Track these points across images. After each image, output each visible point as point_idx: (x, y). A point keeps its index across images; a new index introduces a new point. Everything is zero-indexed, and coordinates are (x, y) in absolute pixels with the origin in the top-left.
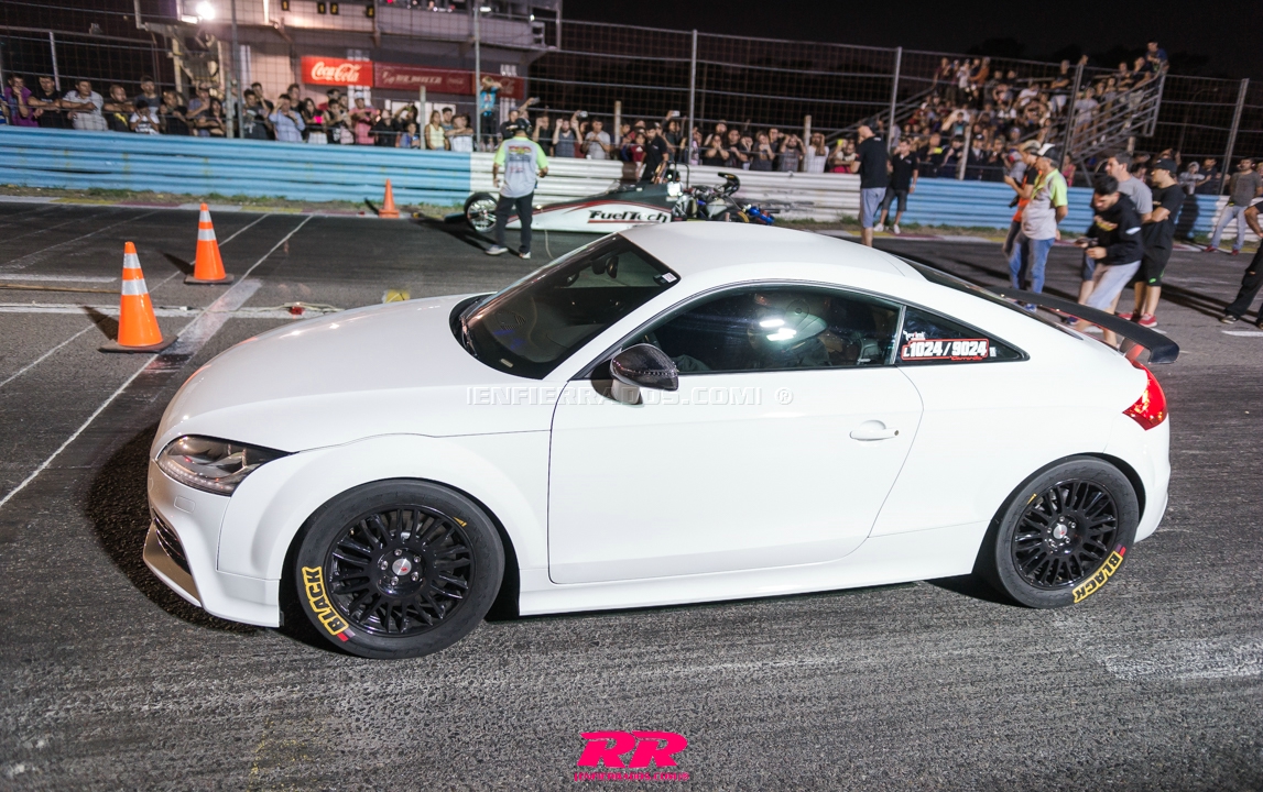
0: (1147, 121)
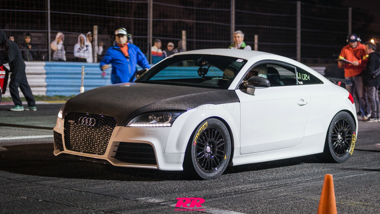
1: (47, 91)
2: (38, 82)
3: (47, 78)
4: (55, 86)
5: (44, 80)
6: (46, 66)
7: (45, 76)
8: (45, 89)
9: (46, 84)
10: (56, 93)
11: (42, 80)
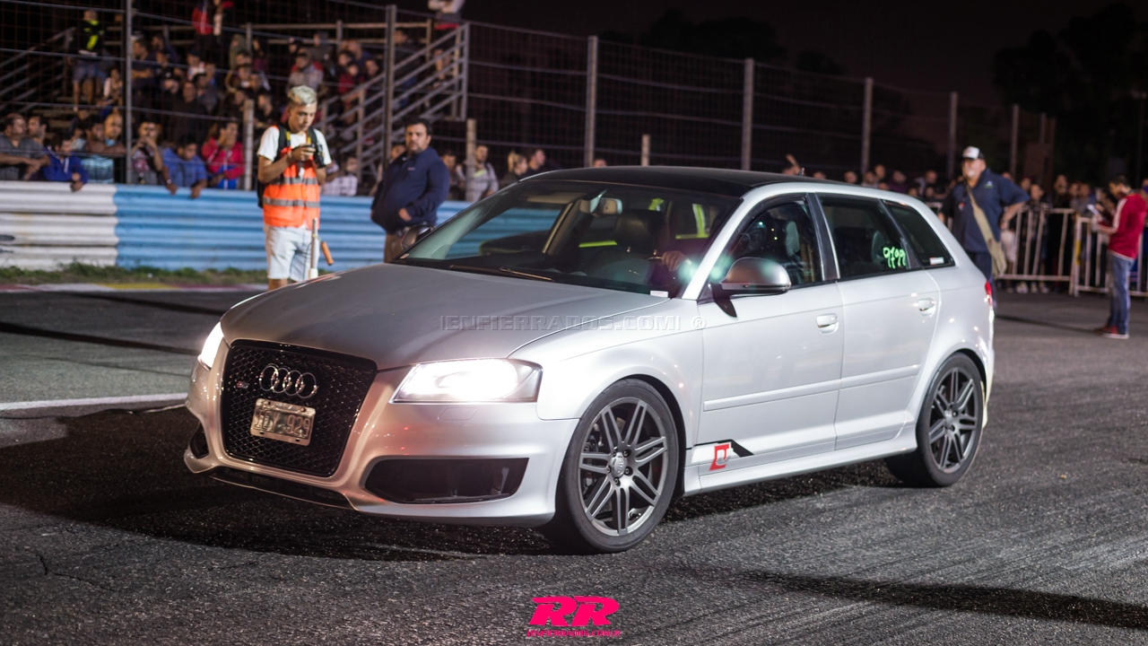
0: (453, 98)
1: (119, 258)
2: (96, 235)
3: (119, 225)
4: (140, 245)
5: (111, 231)
6: (118, 194)
7: (115, 220)
8: (114, 252)
9: (116, 240)
10: (143, 263)
11: (106, 231)
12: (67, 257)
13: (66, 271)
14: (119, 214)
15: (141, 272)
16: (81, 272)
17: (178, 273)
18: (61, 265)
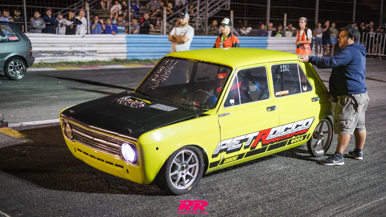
0: (226, 3)
1: (128, 56)
2: (121, 50)
3: (127, 47)
4: (133, 52)
5: (125, 48)
6: (127, 37)
7: (126, 45)
8: (126, 55)
9: (126, 51)
10: (135, 58)
11: (124, 48)
12: (112, 57)
13: (112, 61)
14: (127, 43)
15: (134, 61)
16: (117, 61)
17: (145, 61)
18: (111, 59)
